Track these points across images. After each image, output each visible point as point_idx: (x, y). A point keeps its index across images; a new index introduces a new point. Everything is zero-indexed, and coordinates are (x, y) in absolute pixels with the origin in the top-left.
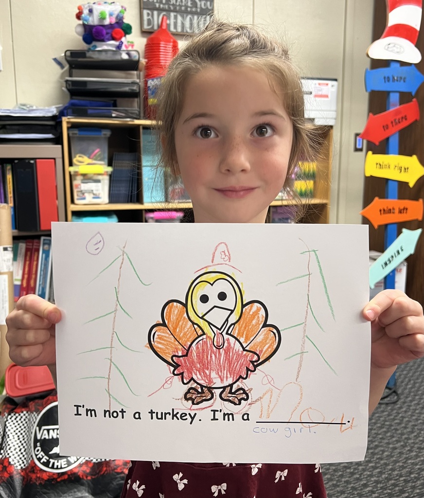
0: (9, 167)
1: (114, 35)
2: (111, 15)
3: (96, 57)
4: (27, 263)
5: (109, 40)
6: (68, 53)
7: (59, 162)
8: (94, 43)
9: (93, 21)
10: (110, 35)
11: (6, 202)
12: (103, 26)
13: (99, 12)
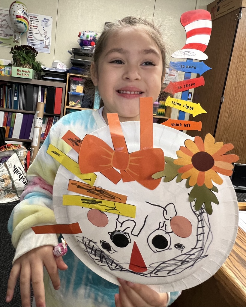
0: (46, 89)
1: (91, 44)
2: (91, 36)
3: (83, 51)
4: (48, 125)
5: (89, 46)
6: (73, 49)
7: (64, 89)
8: (83, 46)
9: (84, 38)
10: (89, 44)
11: (43, 102)
12: (87, 40)
13: (87, 35)
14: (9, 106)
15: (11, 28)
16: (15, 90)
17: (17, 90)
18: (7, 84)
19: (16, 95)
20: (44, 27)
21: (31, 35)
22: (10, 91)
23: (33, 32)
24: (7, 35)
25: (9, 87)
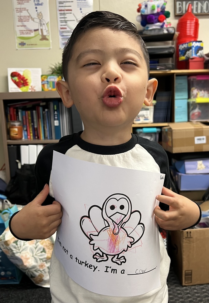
1: (160, 19)
2: (158, 7)
3: (148, 34)
5: (156, 22)
8: (147, 26)
9: (147, 12)
10: (157, 19)
12: (153, 14)
13: (151, 5)
14: (48, 136)
15: (35, 20)
16: (54, 111)
17: (56, 110)
18: (41, 104)
19: (56, 118)
20: (81, 9)
21: (64, 24)
22: (46, 114)
23: (66, 19)
24: (31, 31)
25: (44, 108)
